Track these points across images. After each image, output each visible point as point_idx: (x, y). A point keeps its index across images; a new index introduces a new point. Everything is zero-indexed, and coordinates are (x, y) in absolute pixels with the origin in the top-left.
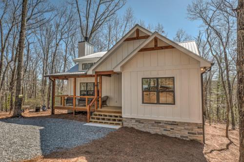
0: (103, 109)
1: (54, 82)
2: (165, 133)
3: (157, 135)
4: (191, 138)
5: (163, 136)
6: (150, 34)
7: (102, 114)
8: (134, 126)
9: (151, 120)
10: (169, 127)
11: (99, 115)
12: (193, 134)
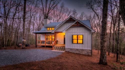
0: (57, 45)
1: (36, 35)
2: (80, 53)
3: (77, 54)
4: (88, 54)
5: (79, 54)
6: (76, 20)
7: (57, 47)
8: (69, 51)
9: (75, 49)
10: (81, 51)
11: (56, 47)
12: (88, 53)
